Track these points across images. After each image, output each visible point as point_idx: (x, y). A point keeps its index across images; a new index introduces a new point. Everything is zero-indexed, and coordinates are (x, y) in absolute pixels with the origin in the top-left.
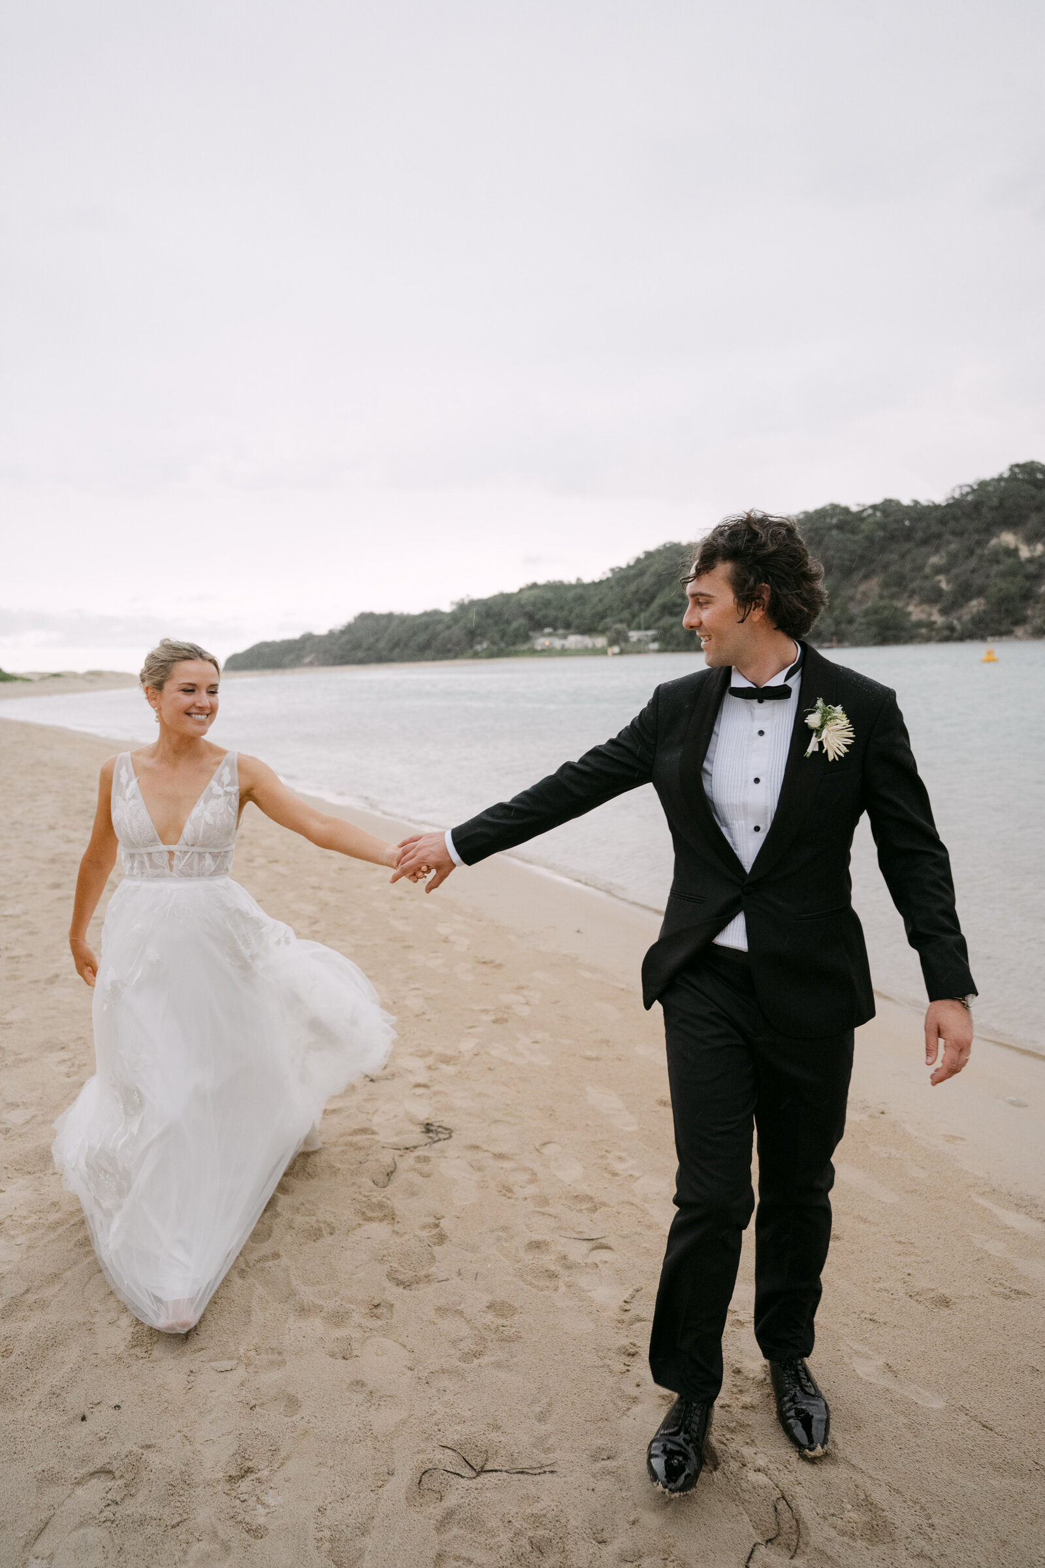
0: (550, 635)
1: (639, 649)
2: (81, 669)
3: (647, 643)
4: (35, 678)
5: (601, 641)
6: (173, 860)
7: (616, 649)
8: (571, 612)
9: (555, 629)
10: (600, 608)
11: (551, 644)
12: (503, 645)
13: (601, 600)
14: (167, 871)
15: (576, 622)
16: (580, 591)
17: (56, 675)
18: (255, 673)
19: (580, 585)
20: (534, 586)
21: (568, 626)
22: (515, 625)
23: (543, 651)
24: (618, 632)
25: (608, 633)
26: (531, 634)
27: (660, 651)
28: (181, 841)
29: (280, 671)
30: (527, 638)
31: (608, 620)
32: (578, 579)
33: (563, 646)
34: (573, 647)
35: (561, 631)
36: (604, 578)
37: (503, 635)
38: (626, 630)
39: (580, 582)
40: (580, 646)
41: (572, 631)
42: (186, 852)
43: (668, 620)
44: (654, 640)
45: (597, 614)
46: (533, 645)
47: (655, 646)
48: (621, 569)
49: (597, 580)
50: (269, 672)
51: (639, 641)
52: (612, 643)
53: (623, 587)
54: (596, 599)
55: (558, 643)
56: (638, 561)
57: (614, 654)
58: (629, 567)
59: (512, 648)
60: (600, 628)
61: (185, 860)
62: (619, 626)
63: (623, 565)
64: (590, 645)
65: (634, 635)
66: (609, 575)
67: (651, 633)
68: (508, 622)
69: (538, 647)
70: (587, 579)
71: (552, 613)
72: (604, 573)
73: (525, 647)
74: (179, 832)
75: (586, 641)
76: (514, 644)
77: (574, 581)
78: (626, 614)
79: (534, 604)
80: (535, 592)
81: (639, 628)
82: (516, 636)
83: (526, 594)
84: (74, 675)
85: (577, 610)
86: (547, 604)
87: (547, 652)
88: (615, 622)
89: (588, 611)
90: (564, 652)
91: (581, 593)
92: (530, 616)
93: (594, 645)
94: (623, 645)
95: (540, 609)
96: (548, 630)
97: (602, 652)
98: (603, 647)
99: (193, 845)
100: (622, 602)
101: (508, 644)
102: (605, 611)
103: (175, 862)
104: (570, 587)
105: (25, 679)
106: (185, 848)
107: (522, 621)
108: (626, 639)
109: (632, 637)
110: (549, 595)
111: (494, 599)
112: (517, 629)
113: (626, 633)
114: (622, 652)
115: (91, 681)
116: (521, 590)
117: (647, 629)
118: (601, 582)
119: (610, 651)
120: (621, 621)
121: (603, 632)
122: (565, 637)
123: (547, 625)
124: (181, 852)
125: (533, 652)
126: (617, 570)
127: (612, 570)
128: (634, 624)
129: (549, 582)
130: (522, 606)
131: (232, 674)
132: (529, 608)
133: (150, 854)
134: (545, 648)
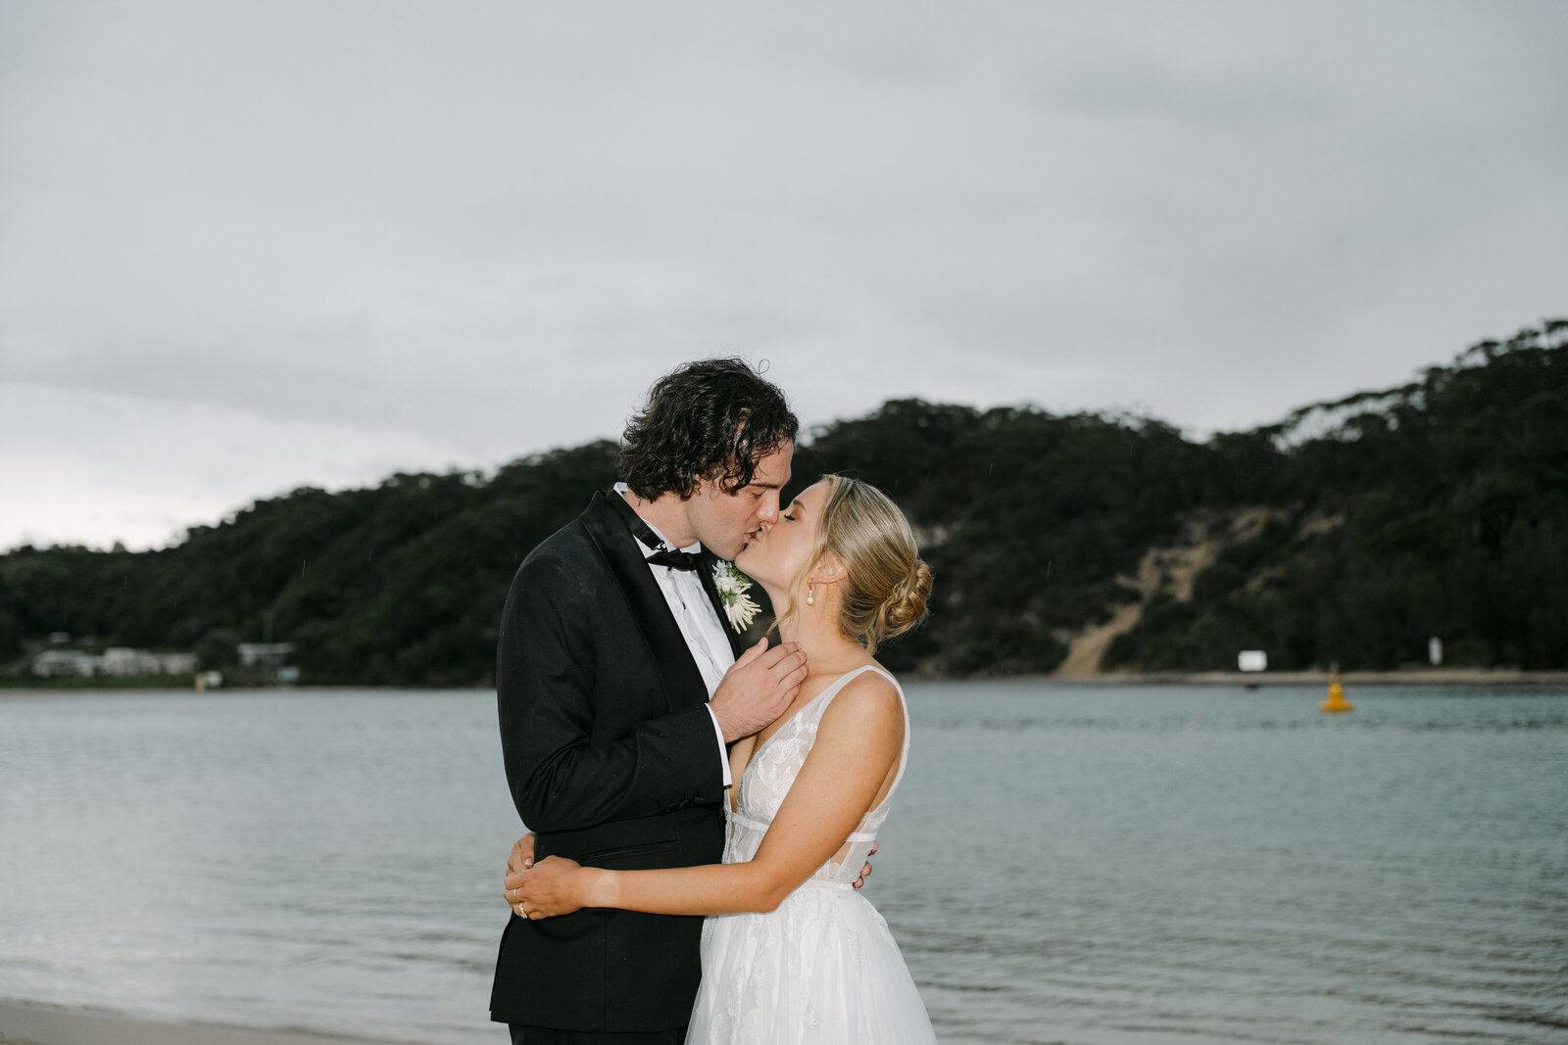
0: (61, 647)
1: (257, 679)
3: (275, 668)
5: (177, 663)
7: (214, 678)
8: (109, 603)
9: (74, 635)
10: (172, 599)
11: (69, 664)
15: (121, 626)
19: (120, 554)
21: (103, 631)
24: (216, 646)
25: (198, 647)
26: (25, 644)
27: (302, 683)
30: (15, 652)
31: (192, 623)
32: (118, 546)
33: (97, 670)
35: (90, 641)
38: (235, 641)
40: (131, 670)
41: (112, 640)
43: (313, 628)
44: (289, 661)
45: (167, 610)
46: (30, 666)
47: (290, 674)
48: (206, 529)
51: (259, 663)
52: (206, 666)
54: (161, 585)
55: (85, 664)
56: (242, 516)
57: (209, 688)
58: (223, 525)
60: (175, 637)
62: (214, 635)
63: (214, 523)
64: (156, 670)
65: (249, 652)
66: (185, 539)
67: (282, 649)
69: (42, 671)
71: (68, 602)
73: (14, 668)
75: (149, 661)
78: (229, 612)
79: (29, 586)
80: (33, 562)
81: (256, 638)
85: (121, 601)
86: (58, 587)
87: (65, 681)
88: (207, 628)
89: (149, 605)
90: (101, 682)
92: (21, 609)
94: (227, 670)
95: (43, 597)
96: (58, 638)
97: (184, 683)
98: (186, 673)
100: (218, 589)
104: (100, 557)
107: (3, 616)
108: (235, 658)
109: (247, 655)
110: (62, 571)
113: (236, 647)
114: (227, 685)
117: (275, 640)
118: (168, 552)
119: (201, 681)
120: (219, 626)
121: (183, 645)
122: (100, 652)
123: (58, 629)
125: (32, 682)
126: (200, 532)
127: (192, 531)
128: (245, 632)
134: (58, 672)
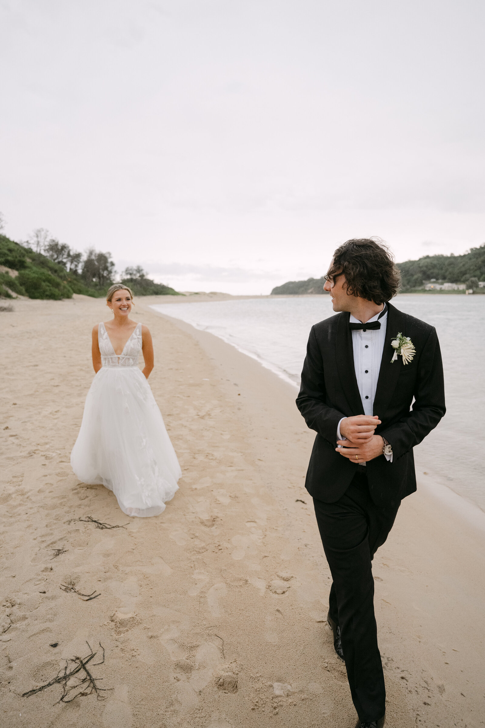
0: (434, 282)
2: (208, 291)
4: (187, 294)
5: (462, 287)
6: (119, 360)
7: (471, 291)
8: (446, 271)
9: (437, 279)
10: (463, 269)
11: (434, 287)
12: (408, 287)
13: (464, 265)
14: (117, 364)
15: (449, 277)
16: (452, 260)
17: (197, 293)
18: (285, 296)
19: (453, 257)
20: (428, 257)
21: (444, 278)
22: (415, 277)
23: (430, 290)
24: (473, 282)
25: (467, 283)
26: (424, 281)
28: (122, 354)
29: (296, 296)
30: (421, 284)
31: (467, 276)
32: (452, 254)
33: (441, 288)
34: (446, 289)
35: (440, 281)
36: (467, 253)
37: (409, 282)
38: (478, 281)
39: (453, 255)
40: (450, 289)
41: (446, 280)
45: (461, 272)
46: (424, 287)
48: (476, 249)
49: (462, 254)
50: (291, 296)
52: (469, 287)
53: (477, 258)
54: (461, 265)
55: (438, 287)
57: (469, 294)
58: (481, 248)
59: (413, 289)
60: (462, 279)
61: (123, 360)
62: (473, 279)
63: (478, 247)
64: (456, 288)
66: (470, 252)
68: (412, 275)
69: (427, 289)
70: (456, 254)
71: (436, 271)
72: (467, 251)
73: (420, 288)
74: (122, 350)
75: (455, 286)
76: (414, 286)
77: (449, 255)
78: (478, 273)
79: (427, 267)
80: (428, 260)
82: (416, 283)
83: (423, 261)
84: (204, 294)
85: (450, 270)
86: (434, 266)
87: (432, 291)
88: (472, 277)
89: (456, 271)
90: (441, 292)
91: (452, 261)
92: (424, 273)
93: (458, 288)
94: (475, 289)
95: (430, 269)
96: (433, 280)
97: (463, 292)
98: (463, 290)
100: (476, 266)
101: (411, 287)
102: (466, 271)
104: (447, 258)
105: (183, 295)
106: (123, 356)
107: (420, 275)
108: (477, 286)
109: (481, 285)
110: (435, 262)
111: (406, 263)
112: (417, 279)
113: (477, 283)
114: (474, 293)
115: (211, 297)
116: (420, 259)
118: (465, 256)
119: (467, 292)
120: (475, 276)
121: (464, 282)
122: (442, 284)
123: (432, 278)
125: (424, 291)
126: (474, 249)
127: (472, 250)
128: (482, 278)
129: (435, 255)
130: (420, 267)
131: (274, 296)
132: (425, 269)
133: (111, 358)
134: (431, 289)
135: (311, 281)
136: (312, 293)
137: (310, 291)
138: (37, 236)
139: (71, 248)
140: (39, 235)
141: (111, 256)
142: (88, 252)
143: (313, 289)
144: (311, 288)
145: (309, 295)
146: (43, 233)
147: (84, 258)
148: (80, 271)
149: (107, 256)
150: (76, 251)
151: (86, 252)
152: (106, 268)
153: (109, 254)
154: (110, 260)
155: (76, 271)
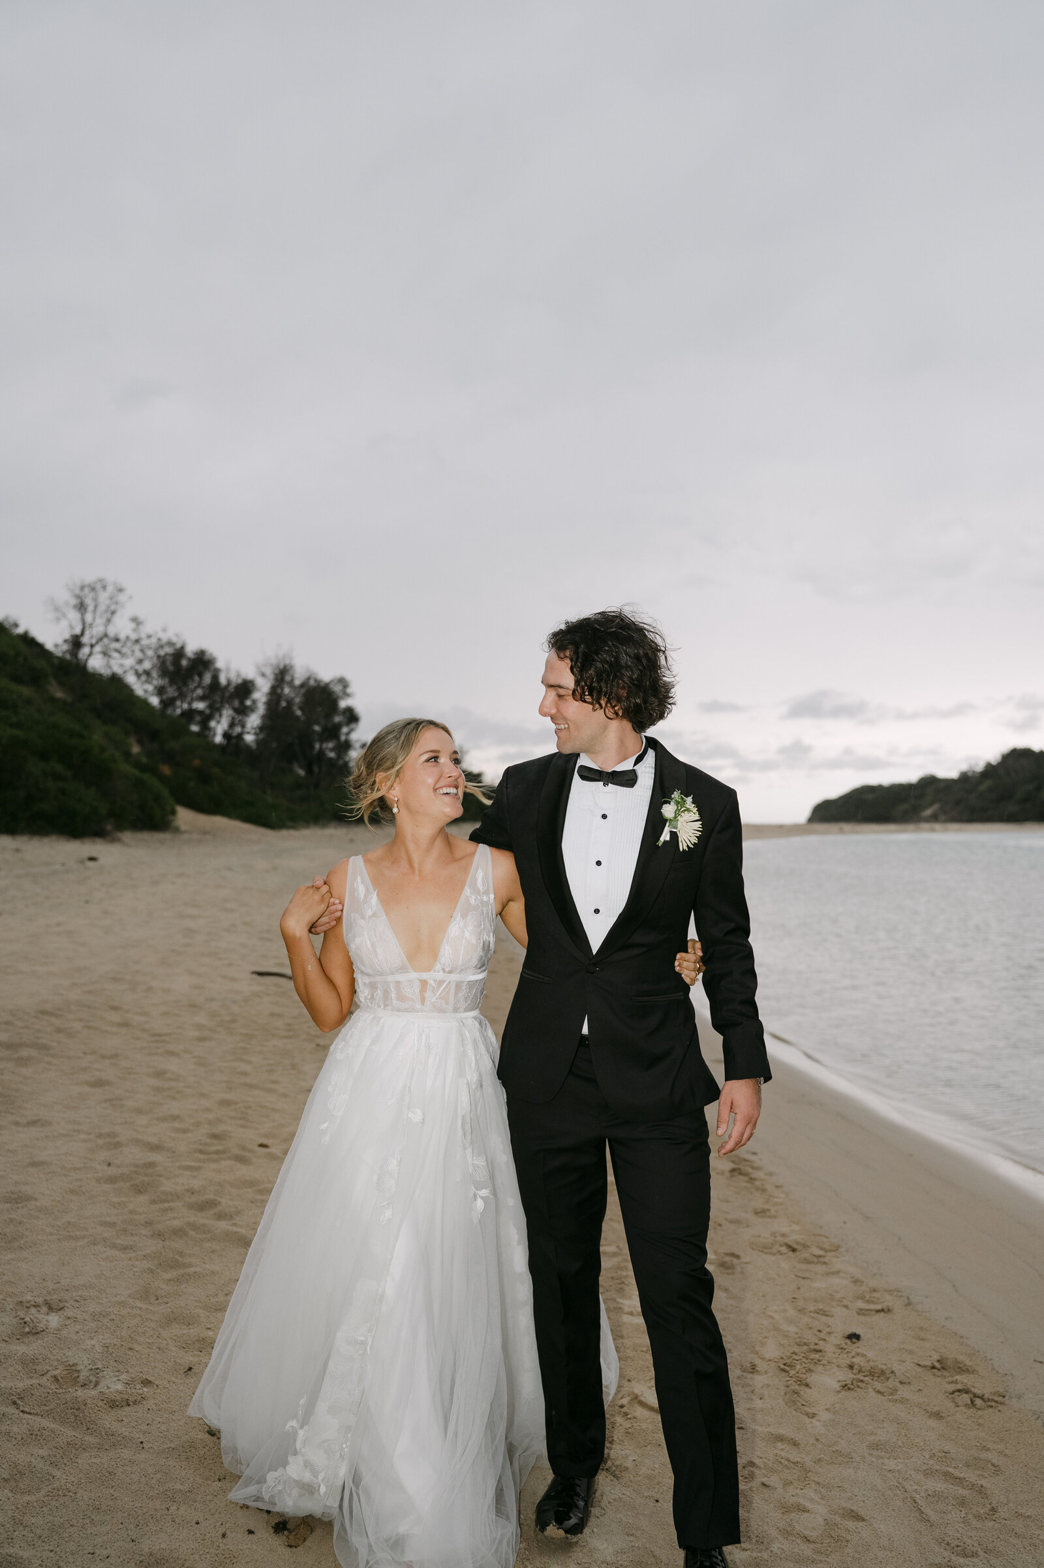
6: (425, 991)
14: (418, 1006)
28: (438, 967)
42: (441, 982)
61: (440, 992)
74: (434, 954)
99: (450, 972)
103: (428, 994)
106: (440, 976)
124: (435, 981)
131: (819, 828)
133: (398, 983)
135: (929, 784)
136: (934, 818)
137: (928, 812)
138: (81, 607)
139: (220, 664)
140: (89, 602)
141: (349, 690)
142: (269, 672)
143: (936, 807)
144: (931, 804)
145: (926, 826)
146: (103, 597)
147: (261, 695)
148: (249, 738)
149: (337, 689)
150: (238, 675)
151: (263, 675)
152: (332, 732)
153: (343, 682)
154: (343, 704)
155: (240, 736)
